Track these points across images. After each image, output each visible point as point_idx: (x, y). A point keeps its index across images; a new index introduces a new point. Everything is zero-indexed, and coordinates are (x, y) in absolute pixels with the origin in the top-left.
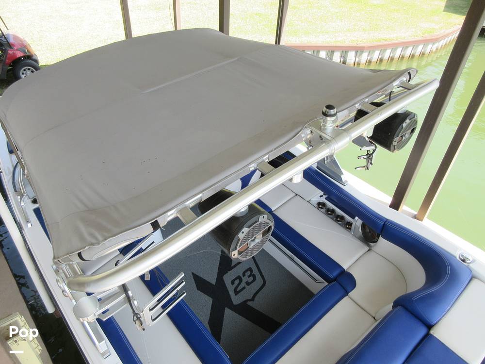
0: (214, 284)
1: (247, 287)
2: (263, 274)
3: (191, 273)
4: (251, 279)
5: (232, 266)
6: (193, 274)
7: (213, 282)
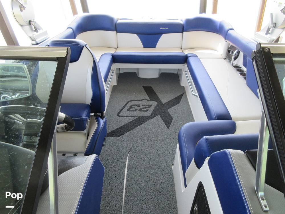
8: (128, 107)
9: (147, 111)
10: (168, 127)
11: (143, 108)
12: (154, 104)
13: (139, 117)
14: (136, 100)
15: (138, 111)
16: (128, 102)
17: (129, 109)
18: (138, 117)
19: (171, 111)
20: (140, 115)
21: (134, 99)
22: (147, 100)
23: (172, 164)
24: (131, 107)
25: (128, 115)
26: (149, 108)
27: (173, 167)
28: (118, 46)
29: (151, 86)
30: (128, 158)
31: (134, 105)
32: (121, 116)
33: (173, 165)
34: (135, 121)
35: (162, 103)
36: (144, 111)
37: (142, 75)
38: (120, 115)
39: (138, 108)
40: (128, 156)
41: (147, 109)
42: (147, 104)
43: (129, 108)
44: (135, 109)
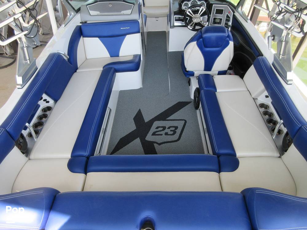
0: (146, 122)
1: (164, 135)
2: (182, 135)
3: (139, 109)
4: (172, 133)
5: (167, 119)
6: (140, 110)
7: (146, 120)
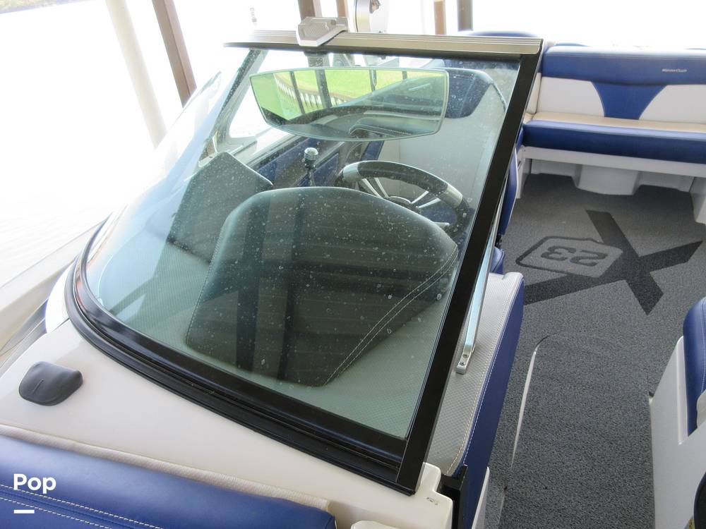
8: (544, 248)
9: (594, 264)
10: (647, 311)
11: (583, 258)
12: (614, 253)
13: (570, 275)
14: (567, 238)
15: (569, 262)
16: (546, 238)
17: (548, 254)
18: (568, 273)
19: (661, 277)
20: (573, 272)
21: (561, 235)
22: (596, 242)
23: (650, 393)
24: (552, 250)
25: (542, 266)
26: (599, 260)
27: (651, 400)
28: (540, 109)
29: (609, 212)
30: (535, 353)
31: (560, 247)
32: (526, 266)
33: (652, 395)
34: (562, 280)
35: (637, 256)
36: (584, 264)
37: (586, 185)
38: (522, 262)
39: (570, 256)
40: (536, 349)
41: (595, 261)
42: (595, 250)
43: (547, 251)
44: (562, 256)
